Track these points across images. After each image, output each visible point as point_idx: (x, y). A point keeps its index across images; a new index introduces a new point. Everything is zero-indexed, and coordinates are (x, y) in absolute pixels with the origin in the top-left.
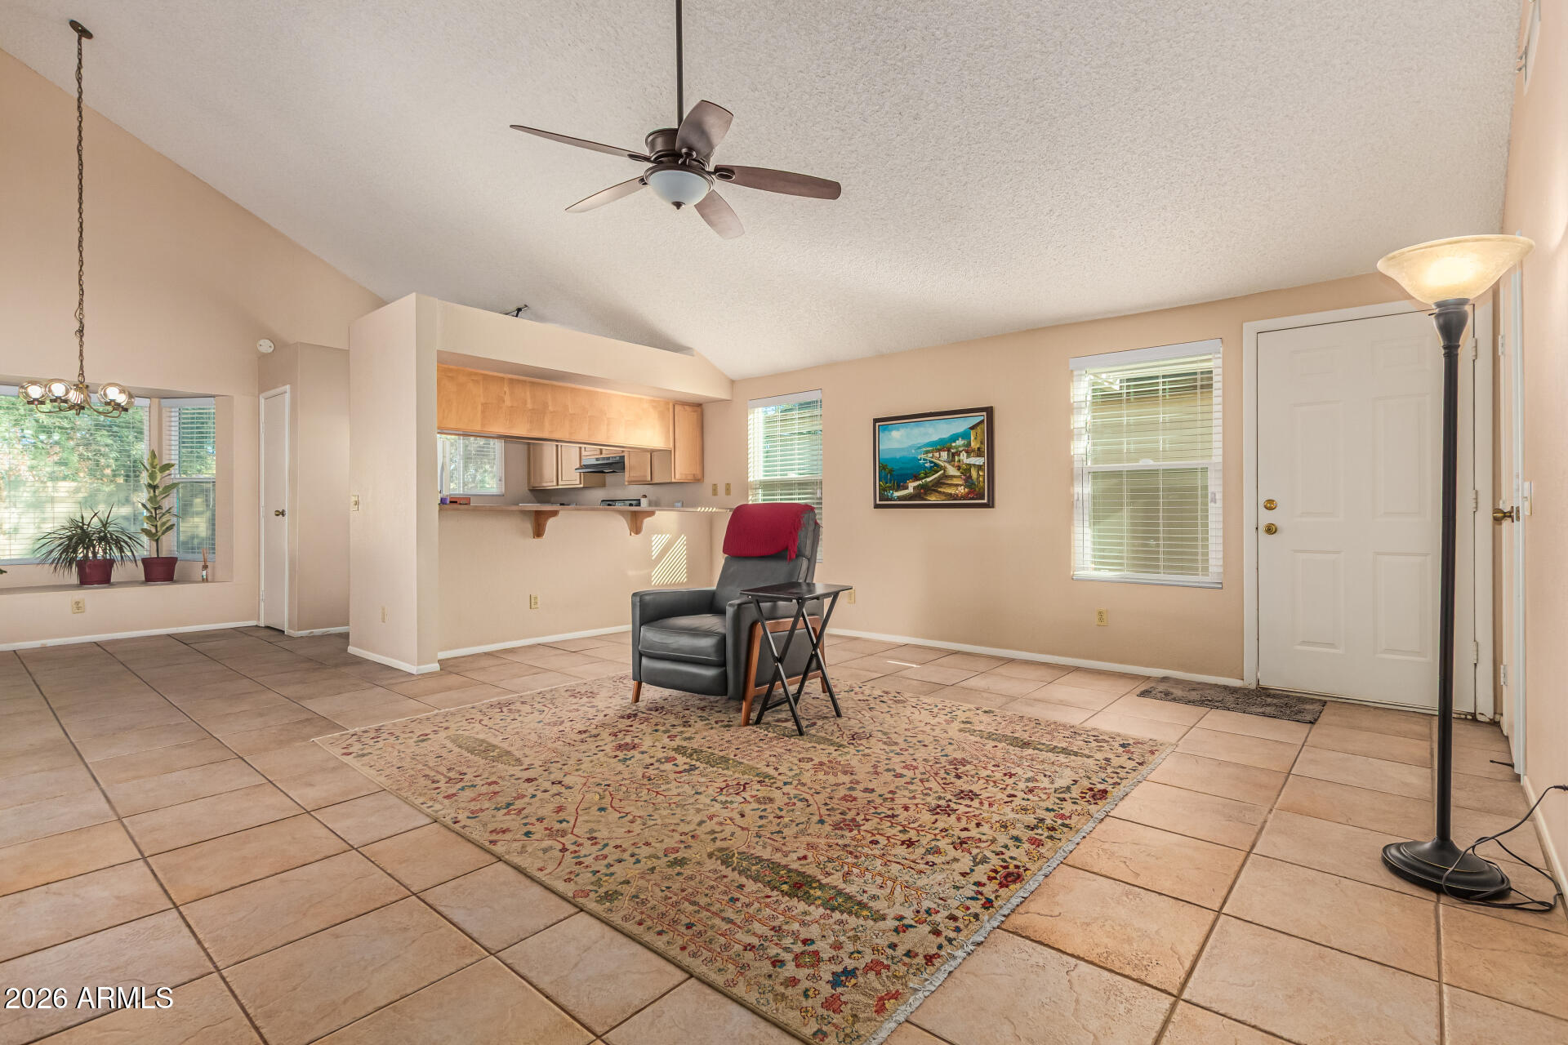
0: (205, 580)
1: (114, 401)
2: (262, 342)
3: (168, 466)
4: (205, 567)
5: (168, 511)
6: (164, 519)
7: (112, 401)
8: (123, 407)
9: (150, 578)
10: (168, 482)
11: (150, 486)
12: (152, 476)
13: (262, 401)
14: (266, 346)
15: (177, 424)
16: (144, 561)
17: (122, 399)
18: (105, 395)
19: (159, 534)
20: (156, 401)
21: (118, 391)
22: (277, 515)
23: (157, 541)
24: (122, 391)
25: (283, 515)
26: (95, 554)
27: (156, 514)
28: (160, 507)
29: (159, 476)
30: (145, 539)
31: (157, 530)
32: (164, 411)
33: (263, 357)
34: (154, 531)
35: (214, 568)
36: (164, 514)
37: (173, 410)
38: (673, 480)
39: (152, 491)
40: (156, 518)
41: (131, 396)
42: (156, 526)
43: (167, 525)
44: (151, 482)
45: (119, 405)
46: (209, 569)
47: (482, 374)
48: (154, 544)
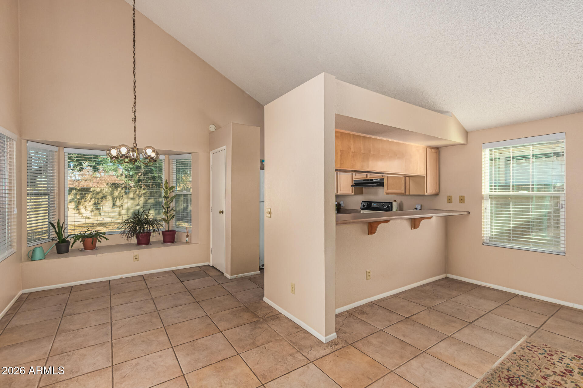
0: (187, 242)
1: (150, 156)
2: (211, 126)
3: (173, 187)
4: (187, 236)
5: (172, 209)
6: (170, 214)
7: (149, 156)
8: (154, 159)
9: (165, 242)
10: (173, 194)
11: (165, 197)
12: (166, 193)
13: (211, 154)
14: (212, 128)
15: (175, 167)
16: (163, 232)
17: (153, 155)
18: (146, 153)
19: (169, 220)
20: (167, 156)
21: (151, 151)
22: (220, 213)
23: (168, 223)
24: (154, 151)
25: (223, 213)
26: (144, 230)
27: (168, 211)
28: (169, 207)
29: (169, 192)
30: (163, 223)
31: (168, 218)
32: (170, 161)
33: (211, 133)
34: (167, 218)
35: (191, 236)
36: (170, 211)
37: (174, 160)
38: (426, 194)
39: (166, 199)
40: (167, 212)
41: (157, 154)
42: (168, 216)
43: (172, 215)
44: (165, 195)
45: (152, 158)
46: (189, 237)
47: (340, 132)
48: (167, 224)
